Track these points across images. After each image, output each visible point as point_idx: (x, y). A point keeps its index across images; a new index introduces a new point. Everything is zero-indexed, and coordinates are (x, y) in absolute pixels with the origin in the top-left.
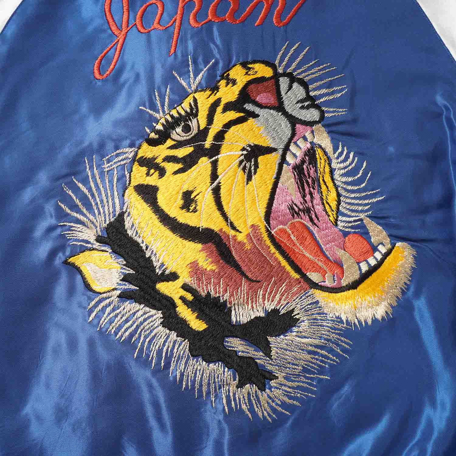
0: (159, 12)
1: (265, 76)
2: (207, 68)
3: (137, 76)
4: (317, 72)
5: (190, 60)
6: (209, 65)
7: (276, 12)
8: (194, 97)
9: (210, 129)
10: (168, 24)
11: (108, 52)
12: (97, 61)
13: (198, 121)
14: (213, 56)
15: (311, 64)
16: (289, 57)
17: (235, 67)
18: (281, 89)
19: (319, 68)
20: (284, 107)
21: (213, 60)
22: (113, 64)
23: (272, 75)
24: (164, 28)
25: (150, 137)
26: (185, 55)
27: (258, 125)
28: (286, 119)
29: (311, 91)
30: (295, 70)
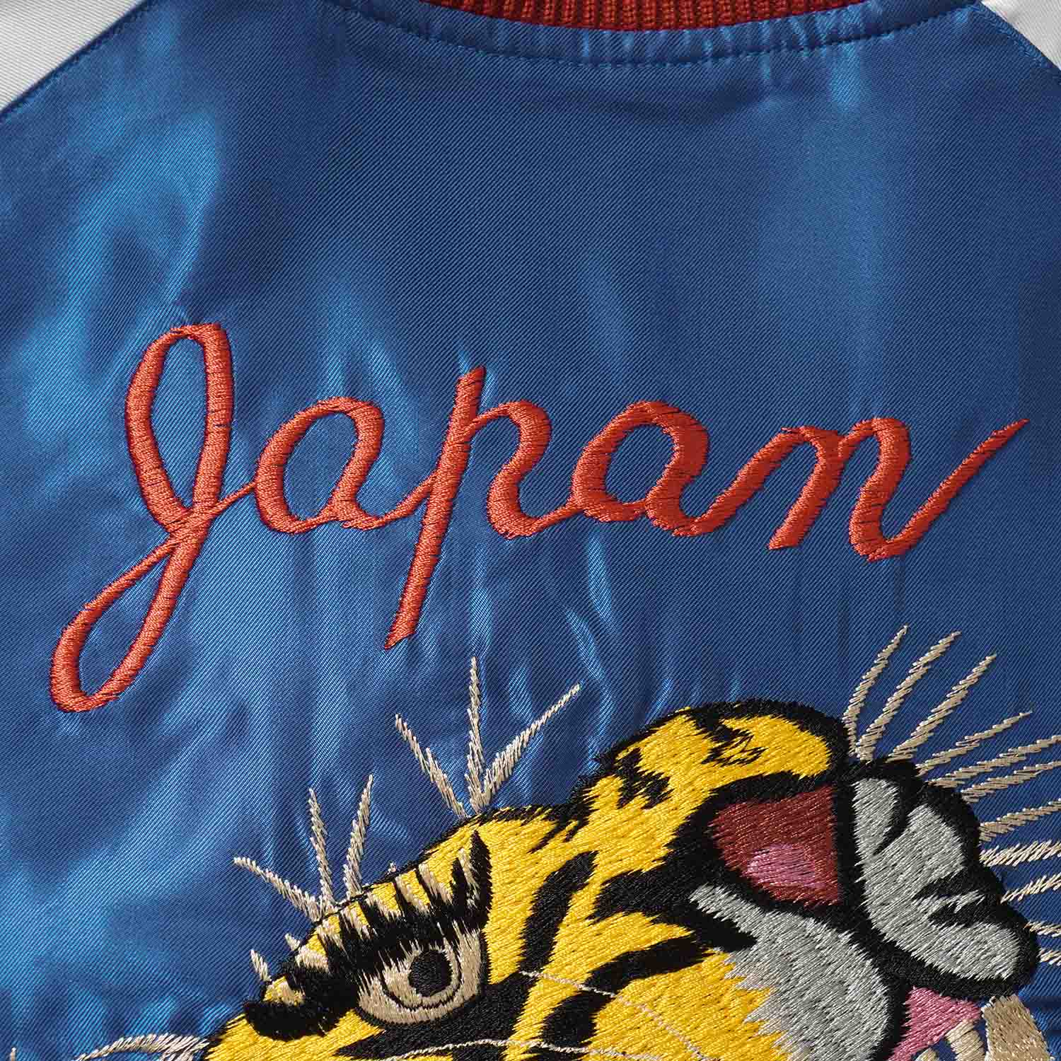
0: (361, 454)
1: (795, 771)
2: (544, 719)
3: (239, 719)
4: (1018, 765)
5: (474, 678)
6: (555, 708)
7: (862, 497)
8: (476, 839)
9: (532, 985)
10: (393, 507)
11: (120, 593)
12: (70, 630)
13: (484, 946)
14: (575, 671)
15: (996, 728)
16: (901, 693)
17: (668, 724)
18: (858, 832)
19: (1030, 748)
20: (864, 907)
21: (577, 688)
22: (139, 647)
23: (824, 767)
24: (376, 523)
25: (267, 997)
26: (453, 653)
27: (745, 983)
28: (868, 962)
29: (988, 846)
30: (924, 751)
